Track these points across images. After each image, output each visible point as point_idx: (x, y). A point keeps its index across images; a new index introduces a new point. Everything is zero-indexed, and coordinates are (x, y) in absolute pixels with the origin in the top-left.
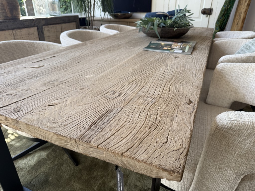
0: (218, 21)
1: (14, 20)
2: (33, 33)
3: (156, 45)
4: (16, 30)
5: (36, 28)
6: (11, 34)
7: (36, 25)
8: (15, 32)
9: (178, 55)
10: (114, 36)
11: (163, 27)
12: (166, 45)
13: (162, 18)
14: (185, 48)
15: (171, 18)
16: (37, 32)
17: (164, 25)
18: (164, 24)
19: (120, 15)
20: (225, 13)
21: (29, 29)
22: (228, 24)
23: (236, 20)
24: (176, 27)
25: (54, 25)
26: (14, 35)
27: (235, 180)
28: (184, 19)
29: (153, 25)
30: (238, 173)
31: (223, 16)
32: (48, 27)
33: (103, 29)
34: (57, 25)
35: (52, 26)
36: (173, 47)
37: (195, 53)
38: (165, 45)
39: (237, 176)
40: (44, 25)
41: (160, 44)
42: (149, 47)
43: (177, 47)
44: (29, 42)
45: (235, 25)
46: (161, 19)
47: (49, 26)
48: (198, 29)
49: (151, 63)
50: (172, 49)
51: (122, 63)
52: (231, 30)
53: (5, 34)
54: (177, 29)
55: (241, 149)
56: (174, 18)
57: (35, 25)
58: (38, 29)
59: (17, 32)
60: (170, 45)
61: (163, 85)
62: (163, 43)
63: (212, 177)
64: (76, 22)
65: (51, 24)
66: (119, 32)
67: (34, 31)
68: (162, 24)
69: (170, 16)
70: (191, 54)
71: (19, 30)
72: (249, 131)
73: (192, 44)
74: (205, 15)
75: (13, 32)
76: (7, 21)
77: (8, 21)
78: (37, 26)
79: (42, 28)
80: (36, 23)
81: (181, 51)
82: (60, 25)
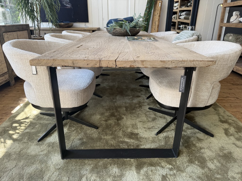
3: (132, 38)
12: (138, 38)
14: (151, 39)
19: (63, 25)
20: (146, 21)
25: (11, 33)
27: (210, 88)
34: (14, 33)
39: (211, 85)
40: (4, 32)
47: (8, 33)
62: (135, 37)
64: (27, 30)
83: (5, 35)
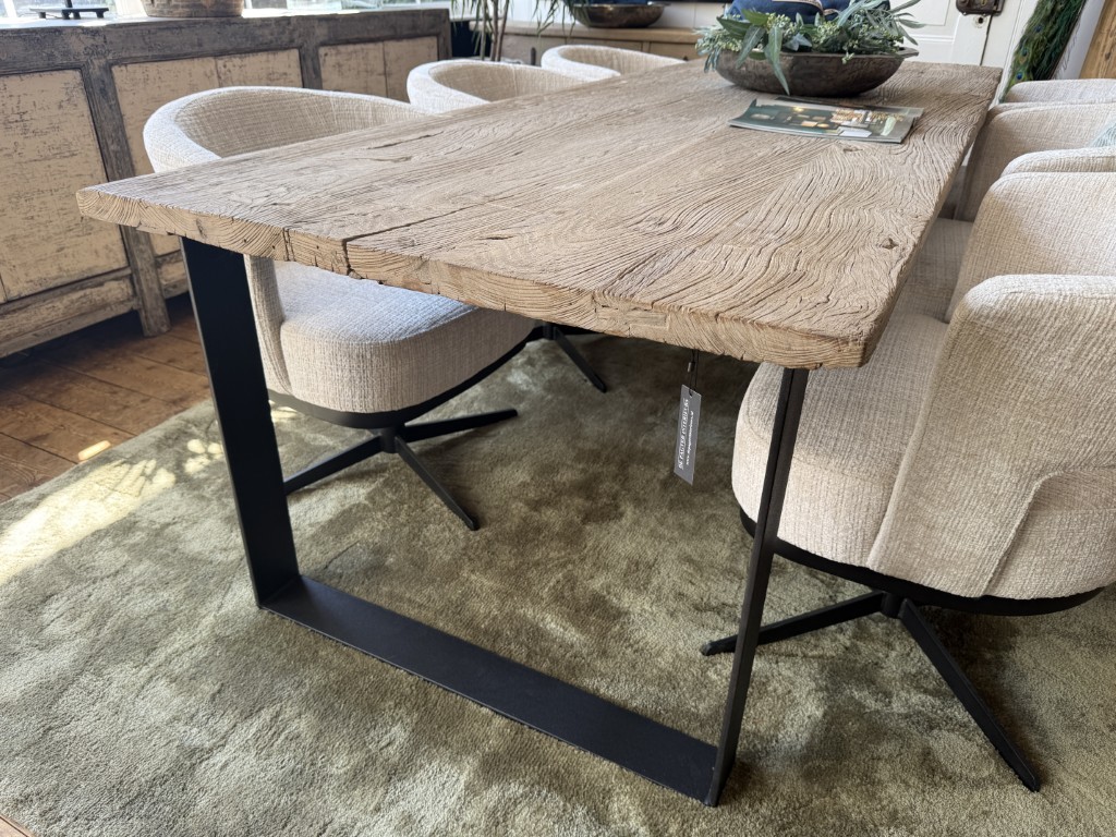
0: (1025, 41)
1: (223, 19)
2: (285, 74)
3: (775, 112)
4: (226, 58)
5: (294, 54)
6: (211, 71)
7: (298, 41)
8: (225, 66)
9: (853, 144)
10: (607, 84)
11: (803, 49)
12: (811, 115)
13: (798, 17)
14: (882, 124)
15: (832, 18)
16: (298, 70)
17: (806, 43)
18: (807, 36)
19: (610, 13)
20: (1059, 7)
21: (271, 57)
22: (1066, 55)
23: (1102, 39)
24: (851, 51)
25: (358, 47)
26: (219, 77)
27: (1015, 497)
28: (883, 21)
29: (765, 40)
30: (1026, 469)
31: (1047, 19)
32: (338, 53)
33: (554, 60)
34: (371, 46)
35: (351, 48)
36: (836, 119)
37: (916, 140)
38: (805, 112)
39: (1022, 482)
40: (324, 44)
41: (790, 111)
42: (747, 117)
43: (849, 120)
44: (312, 95)
45: (1101, 59)
46: (794, 20)
47: (342, 48)
48: (938, 69)
49: (763, 160)
50: (834, 126)
51: (662, 158)
52: (1080, 78)
53: (190, 74)
54: (853, 59)
55: (1035, 384)
56: (843, 16)
57: (292, 41)
58: (302, 58)
59: (229, 65)
60: (829, 115)
61: (810, 210)
62: (799, 108)
63: (947, 487)
64: (437, 35)
65: (348, 42)
66: (618, 74)
67: (289, 66)
68: (799, 40)
69: (827, 12)
70: (903, 142)
71: (237, 61)
72: (1058, 324)
73: (910, 113)
74: (974, 18)
75: (216, 66)
76: (199, 22)
77: (205, 23)
78: (299, 48)
79: (317, 55)
80: (296, 35)
81: (866, 134)
82: (380, 45)
83: (326, 55)
